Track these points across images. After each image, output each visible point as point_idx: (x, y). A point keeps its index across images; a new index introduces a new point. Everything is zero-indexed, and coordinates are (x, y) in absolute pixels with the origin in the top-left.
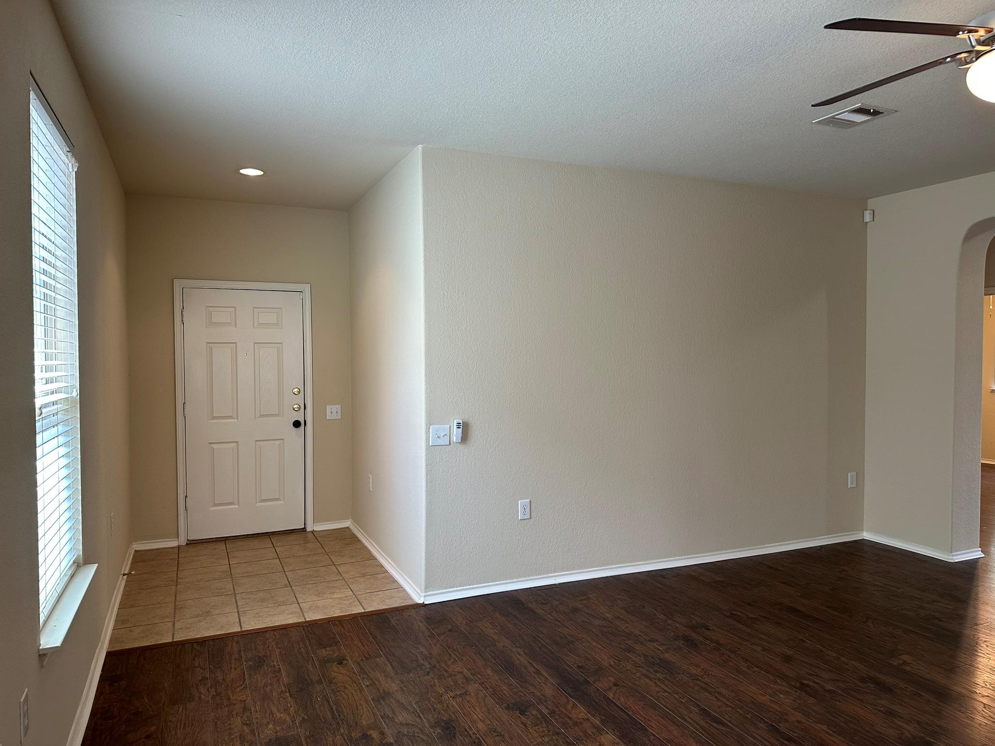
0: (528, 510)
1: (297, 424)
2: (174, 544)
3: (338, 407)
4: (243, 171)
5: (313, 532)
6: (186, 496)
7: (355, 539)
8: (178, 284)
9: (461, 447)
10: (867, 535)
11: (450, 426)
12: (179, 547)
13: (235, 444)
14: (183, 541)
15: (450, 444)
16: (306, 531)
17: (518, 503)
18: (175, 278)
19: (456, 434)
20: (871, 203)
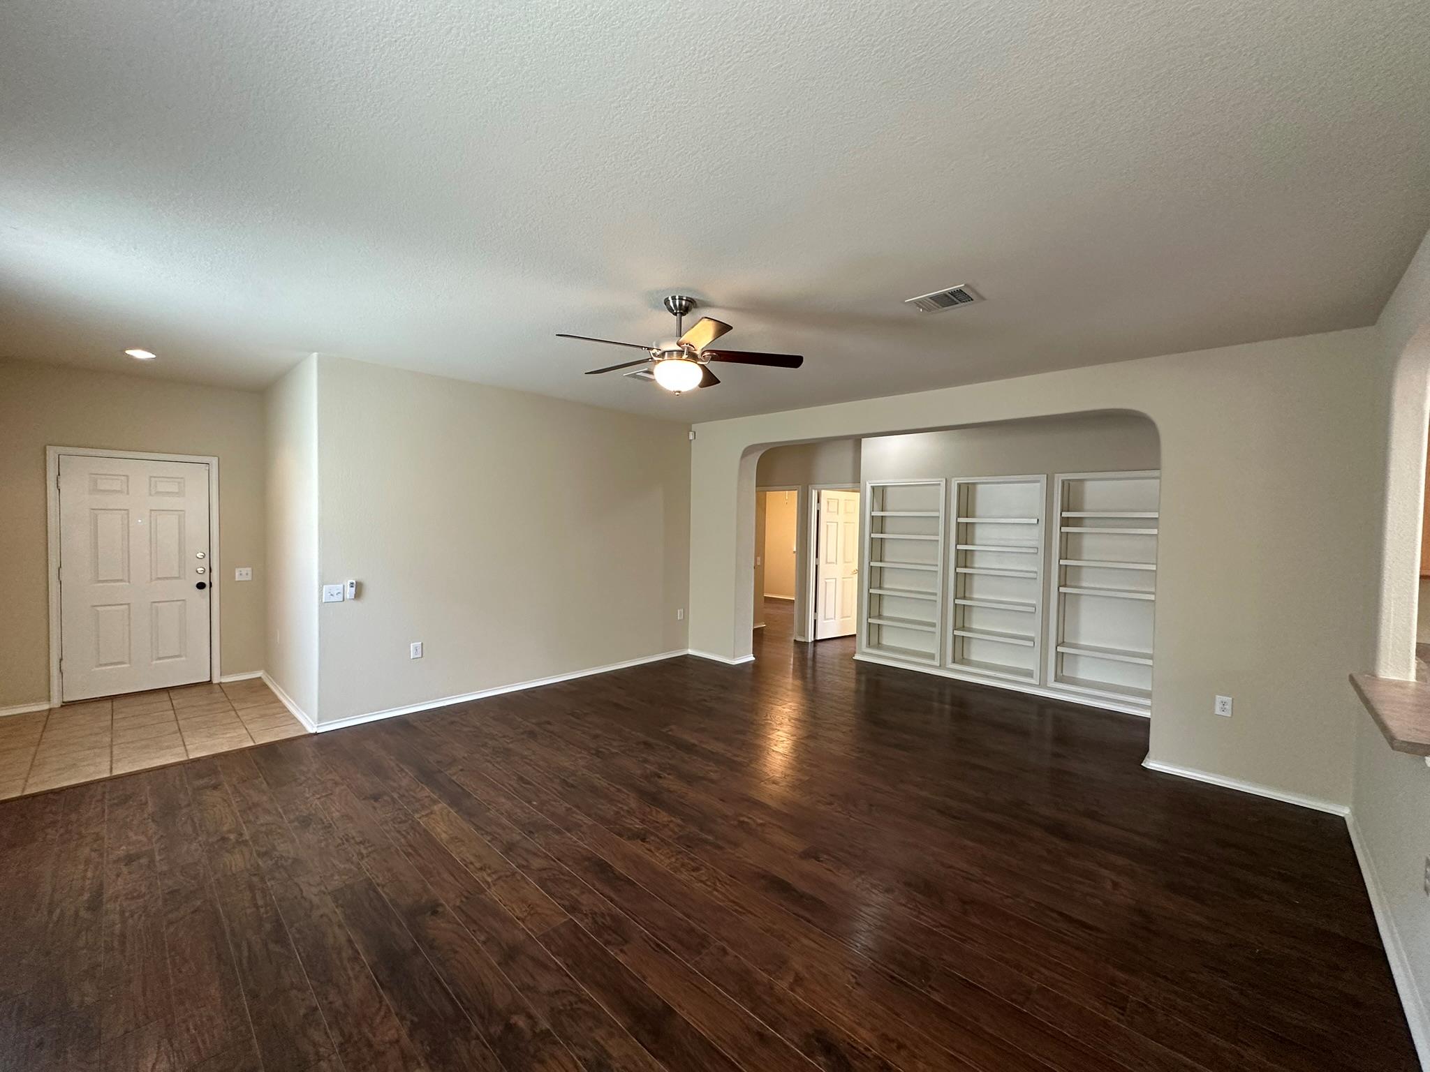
0: (420, 650)
1: (201, 586)
2: (46, 707)
3: (249, 570)
4: (128, 352)
5: (220, 684)
6: (61, 660)
7: (265, 686)
8: (52, 453)
9: (355, 603)
10: (690, 652)
11: (344, 586)
12: (50, 710)
13: (126, 606)
14: (56, 702)
15: (344, 600)
16: (212, 683)
17: (410, 646)
18: (50, 445)
19: (350, 592)
20: (694, 427)
